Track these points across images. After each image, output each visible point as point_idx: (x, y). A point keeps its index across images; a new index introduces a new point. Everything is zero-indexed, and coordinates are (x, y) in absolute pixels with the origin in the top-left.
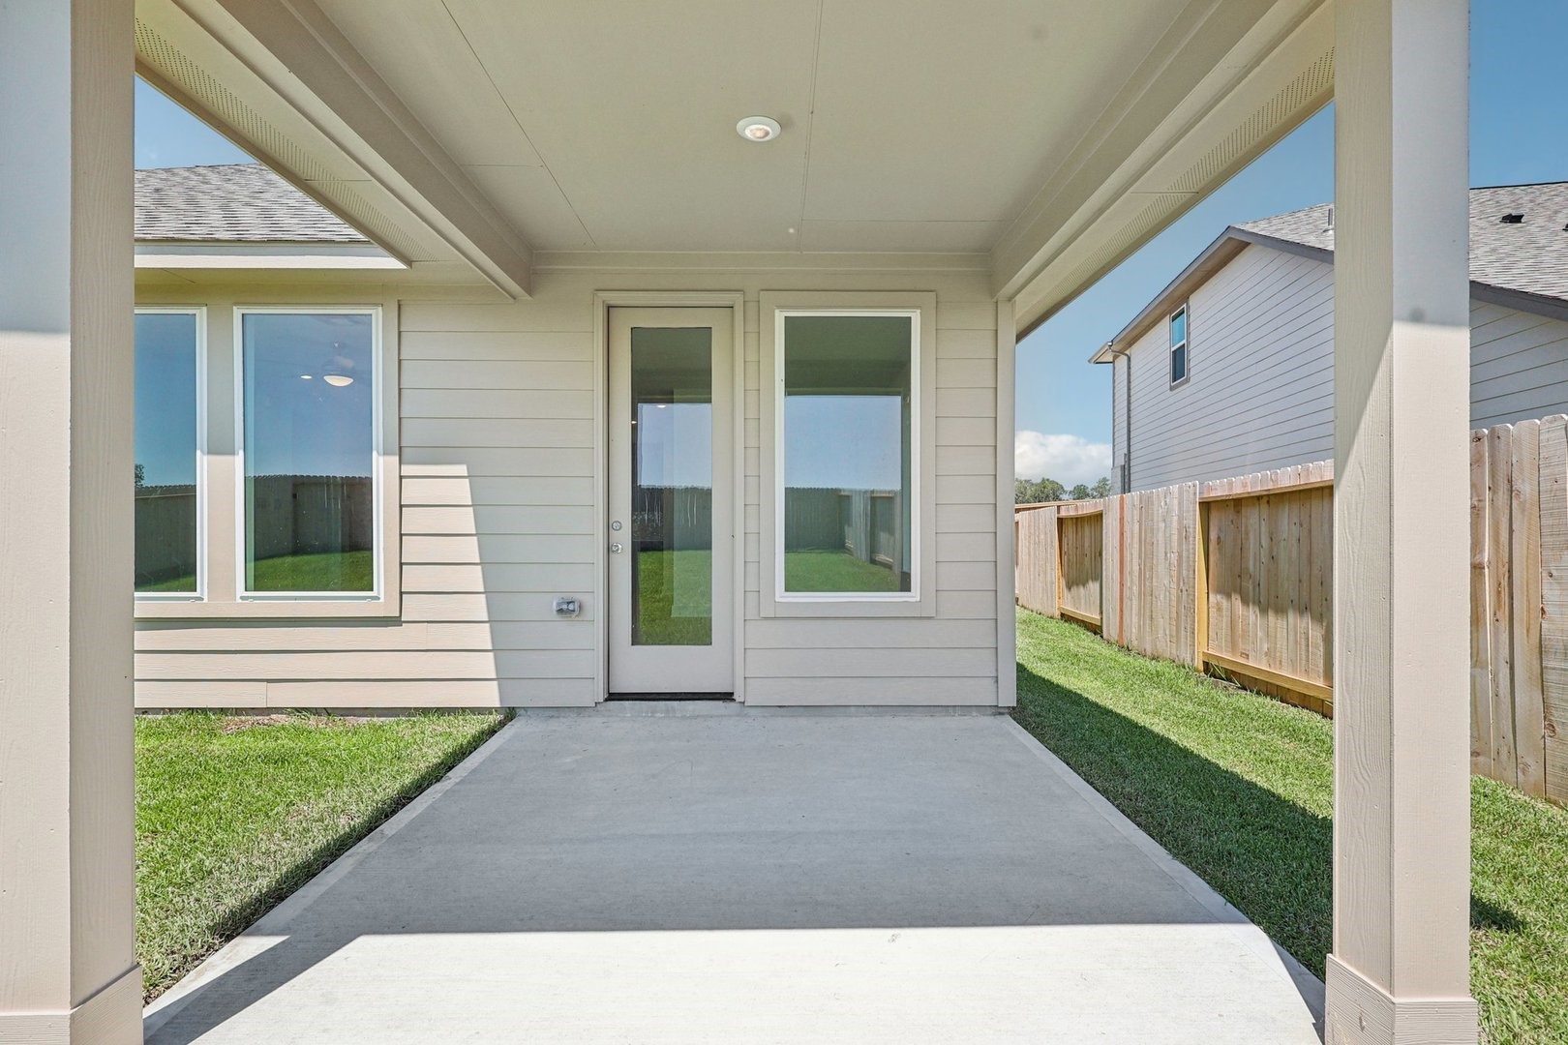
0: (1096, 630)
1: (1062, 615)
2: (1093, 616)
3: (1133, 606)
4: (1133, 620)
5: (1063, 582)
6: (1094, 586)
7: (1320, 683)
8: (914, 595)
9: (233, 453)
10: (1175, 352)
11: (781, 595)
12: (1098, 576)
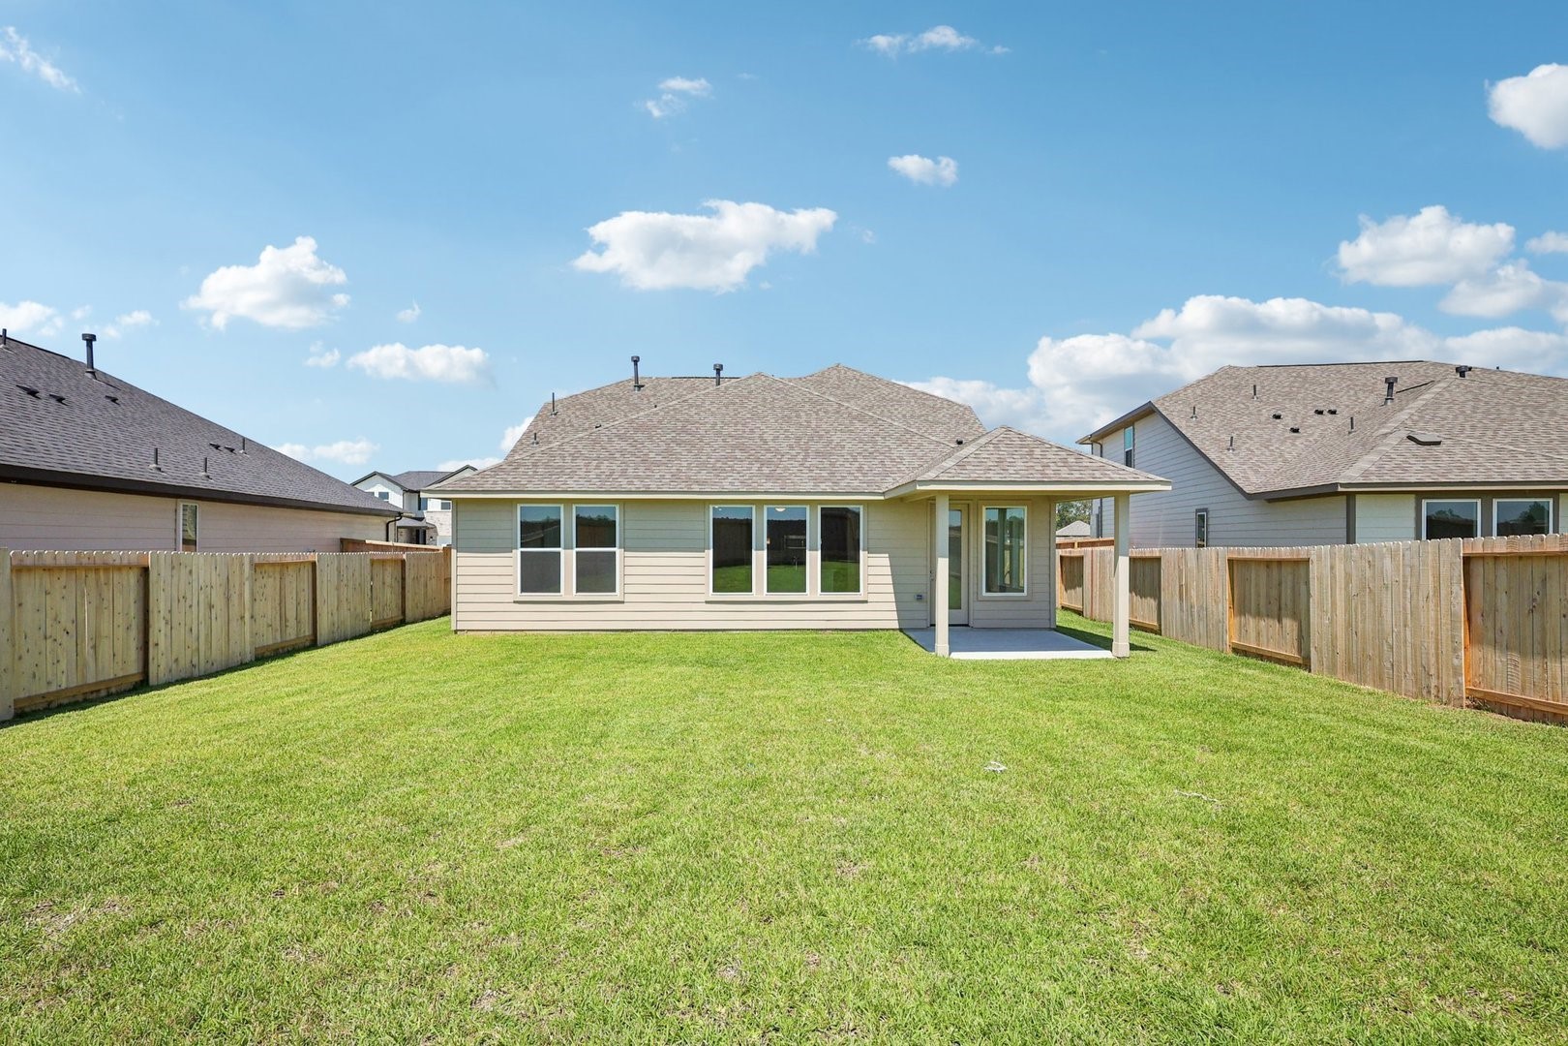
0: (1080, 613)
1: (1063, 607)
2: (1079, 606)
3: (1097, 600)
4: (1096, 607)
5: (1063, 588)
6: (1079, 589)
7: (1156, 624)
8: (1025, 593)
9: (817, 550)
10: (1127, 452)
11: (984, 593)
12: (1081, 584)
